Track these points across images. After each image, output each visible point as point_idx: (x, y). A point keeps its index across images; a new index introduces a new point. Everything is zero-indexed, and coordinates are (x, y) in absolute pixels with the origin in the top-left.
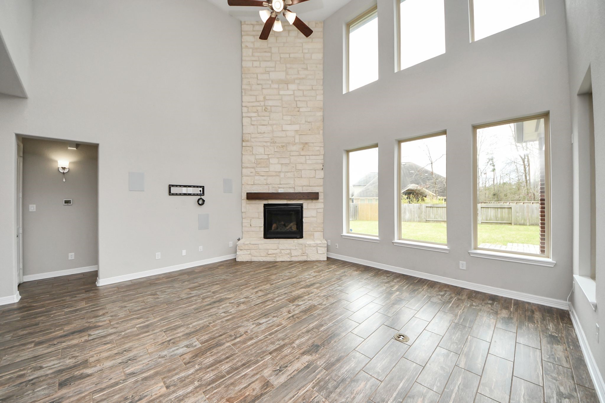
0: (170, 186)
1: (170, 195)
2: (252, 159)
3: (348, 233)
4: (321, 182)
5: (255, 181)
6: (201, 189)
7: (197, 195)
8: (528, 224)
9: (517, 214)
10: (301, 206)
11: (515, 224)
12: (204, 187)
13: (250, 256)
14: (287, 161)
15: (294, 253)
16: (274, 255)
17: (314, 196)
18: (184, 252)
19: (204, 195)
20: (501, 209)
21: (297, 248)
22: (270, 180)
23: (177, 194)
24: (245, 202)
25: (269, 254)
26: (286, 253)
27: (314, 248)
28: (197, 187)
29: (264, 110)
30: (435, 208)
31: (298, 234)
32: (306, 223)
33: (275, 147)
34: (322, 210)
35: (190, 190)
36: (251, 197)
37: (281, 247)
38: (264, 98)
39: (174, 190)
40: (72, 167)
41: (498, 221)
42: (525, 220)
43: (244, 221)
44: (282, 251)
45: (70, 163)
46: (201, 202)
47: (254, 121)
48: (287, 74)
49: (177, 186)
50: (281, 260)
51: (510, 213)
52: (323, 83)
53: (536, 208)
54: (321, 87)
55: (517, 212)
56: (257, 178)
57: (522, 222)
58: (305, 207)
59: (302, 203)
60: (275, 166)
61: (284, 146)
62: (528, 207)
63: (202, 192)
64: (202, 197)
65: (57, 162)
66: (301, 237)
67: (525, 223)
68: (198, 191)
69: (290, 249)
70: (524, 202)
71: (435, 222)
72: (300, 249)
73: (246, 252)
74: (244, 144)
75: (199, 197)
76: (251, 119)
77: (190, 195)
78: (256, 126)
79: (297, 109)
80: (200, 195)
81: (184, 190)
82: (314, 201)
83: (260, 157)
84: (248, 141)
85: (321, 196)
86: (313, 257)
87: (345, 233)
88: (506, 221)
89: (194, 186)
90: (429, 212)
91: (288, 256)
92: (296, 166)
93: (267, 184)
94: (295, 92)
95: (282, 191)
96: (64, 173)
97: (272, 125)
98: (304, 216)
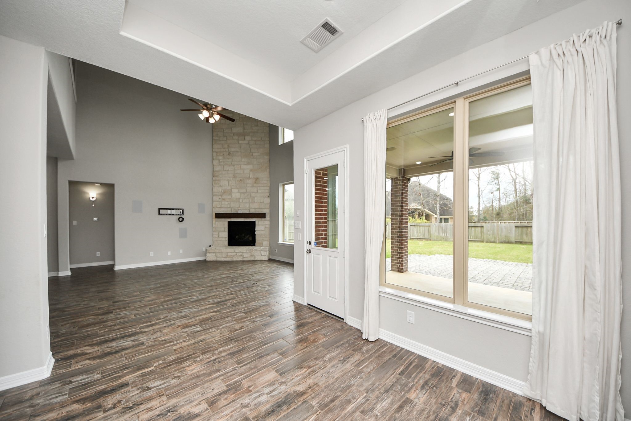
0: (159, 209)
1: (159, 215)
2: (220, 190)
3: (283, 242)
4: (268, 206)
5: (222, 205)
6: (181, 211)
7: (178, 215)
8: (498, 242)
9: (489, 233)
10: (255, 222)
11: (487, 242)
12: (183, 209)
13: (215, 257)
14: (244, 191)
15: (245, 255)
16: (232, 257)
17: (262, 216)
18: (169, 253)
19: (183, 215)
20: (475, 228)
21: (247, 252)
22: (232, 205)
23: (164, 215)
24: (214, 220)
25: (228, 256)
26: (240, 255)
27: (258, 252)
28: (179, 209)
29: (228, 154)
30: (418, 227)
31: (252, 243)
32: (257, 235)
33: (236, 181)
34: (268, 226)
35: (174, 212)
36: (219, 216)
37: (237, 251)
38: (228, 146)
39: (162, 212)
40: (99, 197)
41: (476, 239)
42: (495, 238)
43: (215, 233)
44: (237, 254)
45: (97, 194)
46: (181, 219)
47: (222, 162)
48: (244, 129)
49: (164, 209)
50: (236, 260)
51: (482, 232)
52: (269, 135)
53: (505, 227)
54: (267, 139)
55: (488, 231)
56: (223, 203)
57: (493, 240)
58: (256, 223)
59: (254, 221)
60: (236, 194)
61: (242, 180)
62: (498, 226)
63: (182, 213)
64: (182, 216)
65: (88, 194)
66: (254, 245)
67: (495, 240)
68: (179, 212)
69: (243, 253)
70: (509, 221)
71: (418, 239)
72: (249, 252)
73: (212, 254)
74: (214, 179)
75: (179, 216)
76: (219, 161)
77: (173, 215)
78: (222, 166)
79: (251, 154)
80: (181, 215)
81: (169, 212)
82: (263, 219)
83: (225, 188)
84: (217, 176)
85: (268, 216)
86: (258, 258)
87: (280, 241)
88: (479, 239)
89: (176, 209)
90: (413, 230)
91: (242, 257)
92: (250, 194)
93: (230, 207)
94: (250, 142)
95: (241, 212)
96: (93, 201)
97: (234, 165)
98: (256, 230)
